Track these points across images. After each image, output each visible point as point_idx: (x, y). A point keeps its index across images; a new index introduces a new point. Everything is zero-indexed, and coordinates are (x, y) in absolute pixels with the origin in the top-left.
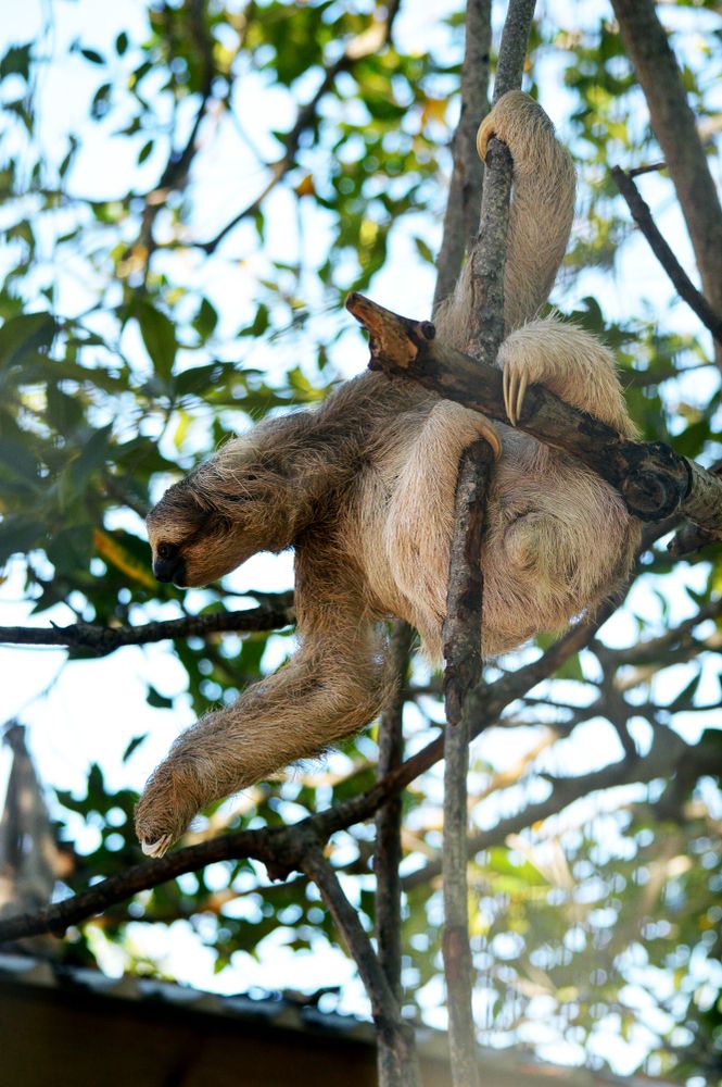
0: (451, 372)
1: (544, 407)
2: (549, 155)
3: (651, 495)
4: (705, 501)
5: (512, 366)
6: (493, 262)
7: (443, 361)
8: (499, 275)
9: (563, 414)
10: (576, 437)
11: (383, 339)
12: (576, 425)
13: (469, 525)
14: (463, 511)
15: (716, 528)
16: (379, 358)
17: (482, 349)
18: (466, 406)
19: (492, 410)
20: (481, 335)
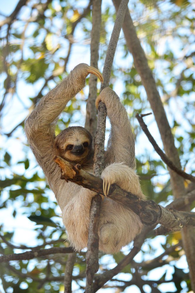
0: (86, 180)
1: (115, 190)
2: (117, 107)
3: (149, 217)
4: (166, 219)
5: (106, 179)
6: (101, 140)
7: (84, 176)
8: (103, 144)
9: (121, 192)
10: (125, 199)
11: (65, 170)
12: (126, 195)
13: (94, 221)
14: (92, 217)
15: (170, 227)
16: (63, 176)
17: (98, 167)
18: (91, 190)
19: (99, 191)
20: (98, 162)
